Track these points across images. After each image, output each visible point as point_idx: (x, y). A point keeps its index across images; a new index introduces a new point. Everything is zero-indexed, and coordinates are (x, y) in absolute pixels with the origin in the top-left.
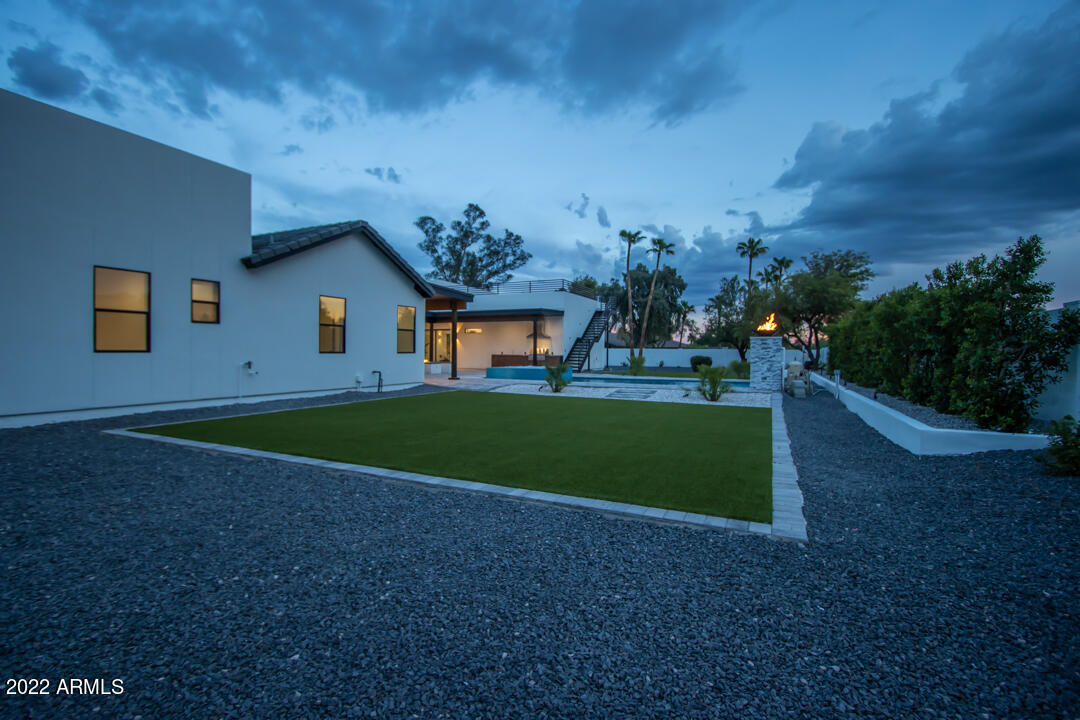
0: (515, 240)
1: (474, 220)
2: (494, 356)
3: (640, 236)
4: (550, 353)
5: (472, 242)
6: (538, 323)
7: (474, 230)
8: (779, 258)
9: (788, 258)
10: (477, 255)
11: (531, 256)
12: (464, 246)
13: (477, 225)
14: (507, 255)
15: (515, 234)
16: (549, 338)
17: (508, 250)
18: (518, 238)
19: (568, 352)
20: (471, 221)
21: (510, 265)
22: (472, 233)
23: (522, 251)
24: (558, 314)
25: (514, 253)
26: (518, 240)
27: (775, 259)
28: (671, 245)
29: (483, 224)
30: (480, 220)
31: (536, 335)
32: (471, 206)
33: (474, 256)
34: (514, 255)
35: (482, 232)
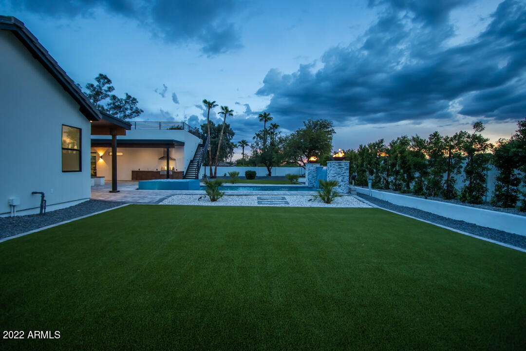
0: (132, 101)
1: (104, 84)
2: (133, 172)
3: (215, 104)
4: (175, 170)
5: (102, 98)
6: (170, 149)
7: (103, 91)
8: (273, 124)
9: (277, 124)
10: (106, 108)
11: (142, 111)
12: (96, 100)
13: (105, 87)
14: (127, 109)
15: (132, 97)
16: (174, 160)
17: (128, 106)
18: (134, 99)
19: (186, 169)
20: (101, 85)
21: (128, 115)
22: (102, 93)
23: (137, 108)
24: (181, 144)
25: (131, 109)
26: (134, 101)
27: (272, 124)
28: (231, 111)
29: (110, 88)
30: (107, 86)
31: (167, 157)
32: (101, 75)
33: (102, 107)
34: (131, 110)
35: (109, 93)
